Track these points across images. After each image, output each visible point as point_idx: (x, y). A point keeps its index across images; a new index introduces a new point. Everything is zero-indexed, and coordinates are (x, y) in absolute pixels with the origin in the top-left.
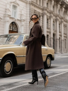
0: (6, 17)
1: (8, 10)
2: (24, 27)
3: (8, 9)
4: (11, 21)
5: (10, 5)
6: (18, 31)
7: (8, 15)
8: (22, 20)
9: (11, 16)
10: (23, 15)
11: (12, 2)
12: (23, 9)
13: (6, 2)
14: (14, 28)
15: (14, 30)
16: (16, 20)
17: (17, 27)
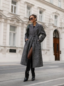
0: (50, 25)
3: (52, 19)
5: (53, 15)
6: (60, 37)
9: (54, 25)
10: (63, 23)
11: (54, 13)
12: (62, 18)
13: (50, 13)
14: (56, 35)
16: (58, 28)
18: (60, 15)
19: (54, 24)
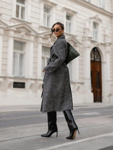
18: (103, 22)
19: (91, 38)
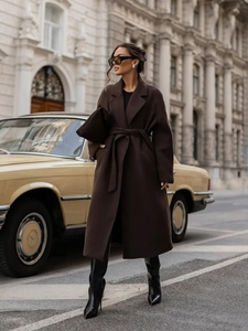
1: (28, 23)
2: (87, 87)
4: (40, 62)
7: (30, 40)
8: (81, 60)
15: (50, 96)
17: (61, 84)
